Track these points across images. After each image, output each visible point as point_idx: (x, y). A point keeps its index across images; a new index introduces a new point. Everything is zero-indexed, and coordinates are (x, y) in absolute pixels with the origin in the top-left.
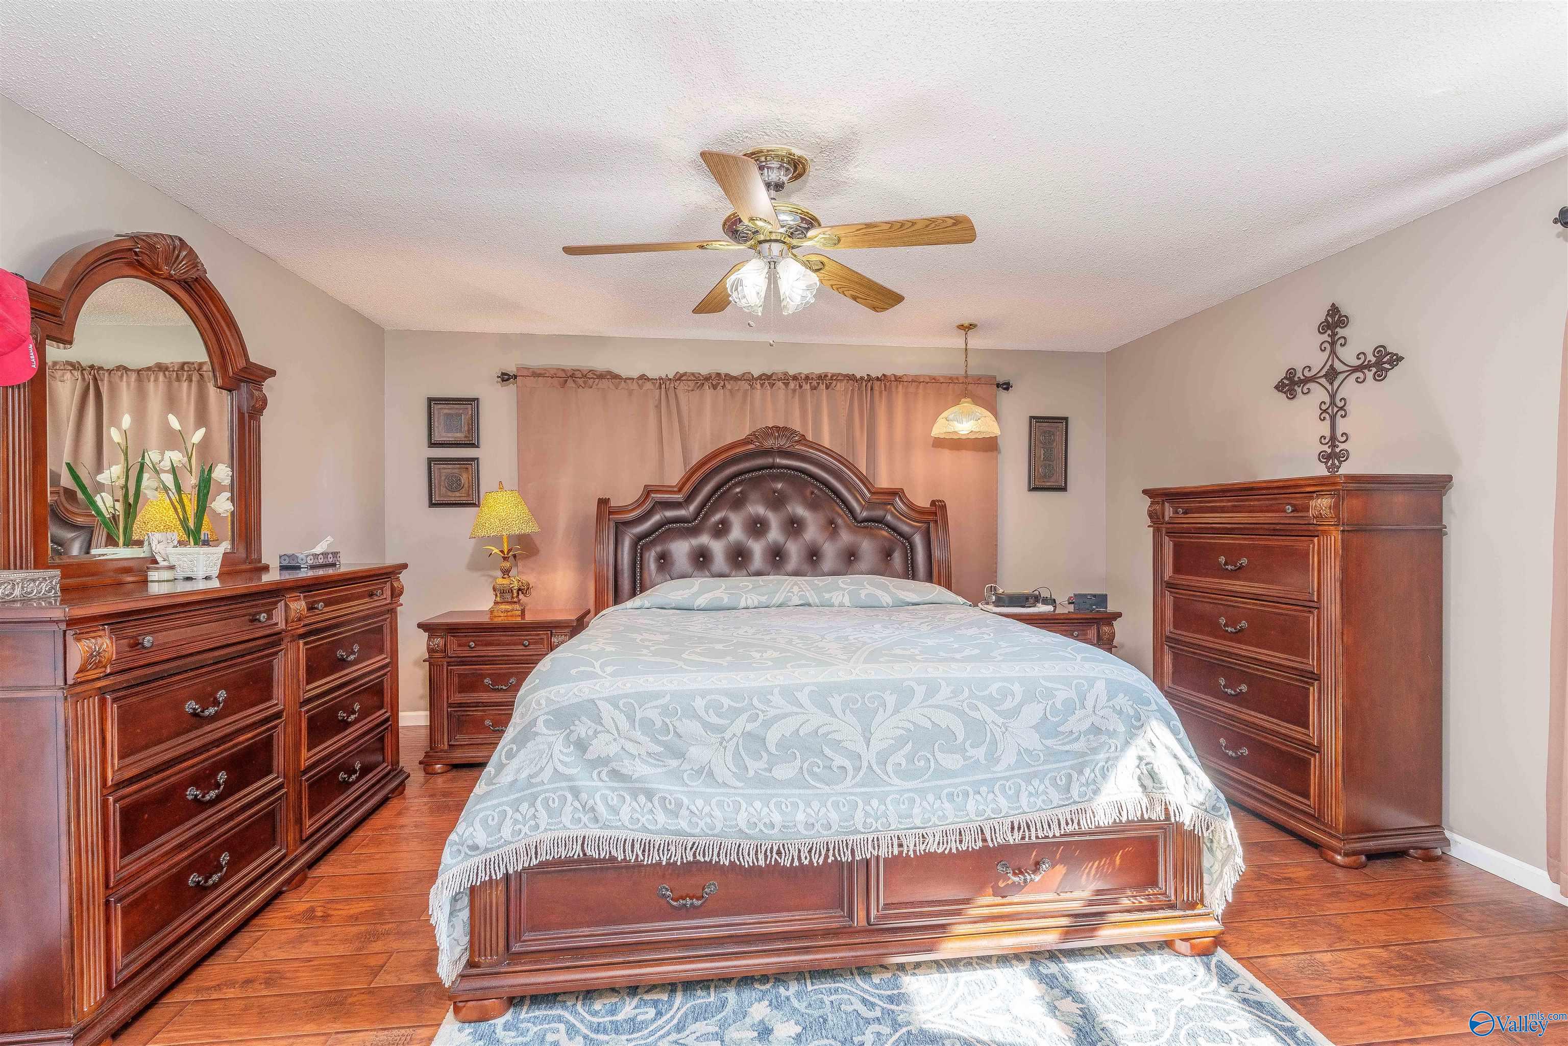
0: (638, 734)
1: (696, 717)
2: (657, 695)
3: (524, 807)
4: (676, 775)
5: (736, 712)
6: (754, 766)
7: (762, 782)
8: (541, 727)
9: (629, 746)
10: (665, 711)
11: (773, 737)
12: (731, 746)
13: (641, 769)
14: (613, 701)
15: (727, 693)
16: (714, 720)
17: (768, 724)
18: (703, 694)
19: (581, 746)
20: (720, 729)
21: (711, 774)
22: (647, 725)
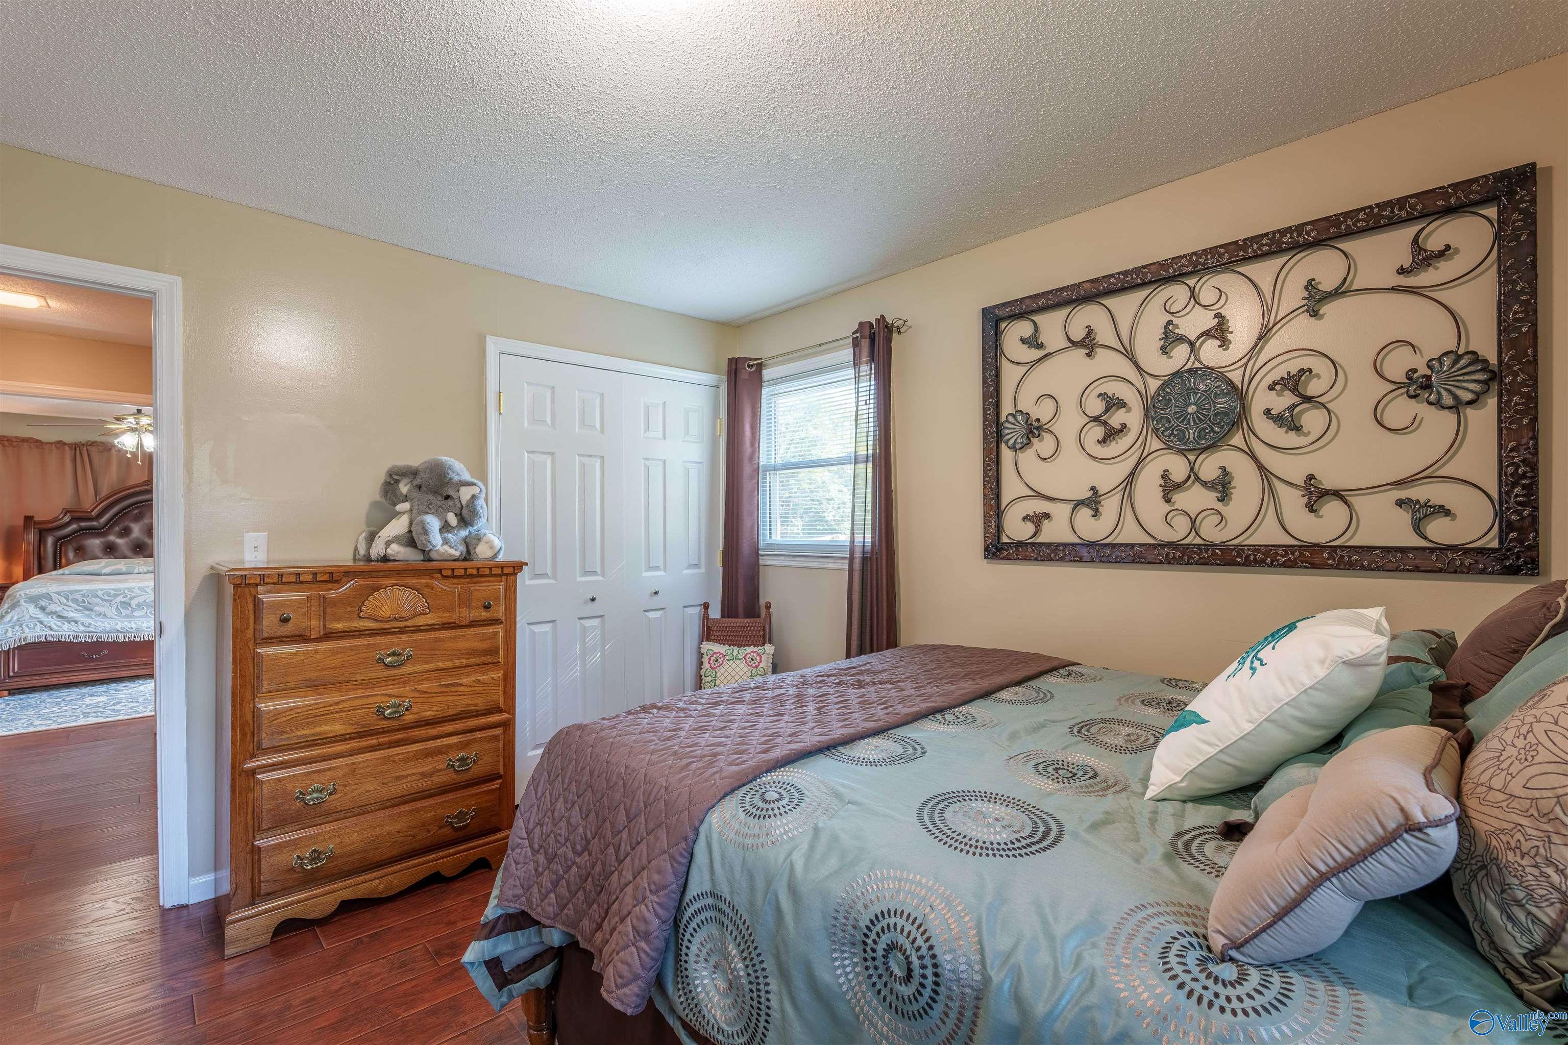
0: (70, 603)
1: (98, 597)
2: (79, 591)
3: (17, 627)
4: (89, 616)
5: (116, 596)
6: (124, 612)
7: (127, 616)
8: (22, 602)
9: (65, 608)
10: (84, 595)
11: (134, 603)
12: (115, 606)
13: (71, 614)
14: (59, 593)
15: (113, 589)
16: (107, 598)
17: (131, 599)
18: (101, 590)
19: (43, 609)
20: (111, 601)
21: (105, 615)
22: (75, 601)
